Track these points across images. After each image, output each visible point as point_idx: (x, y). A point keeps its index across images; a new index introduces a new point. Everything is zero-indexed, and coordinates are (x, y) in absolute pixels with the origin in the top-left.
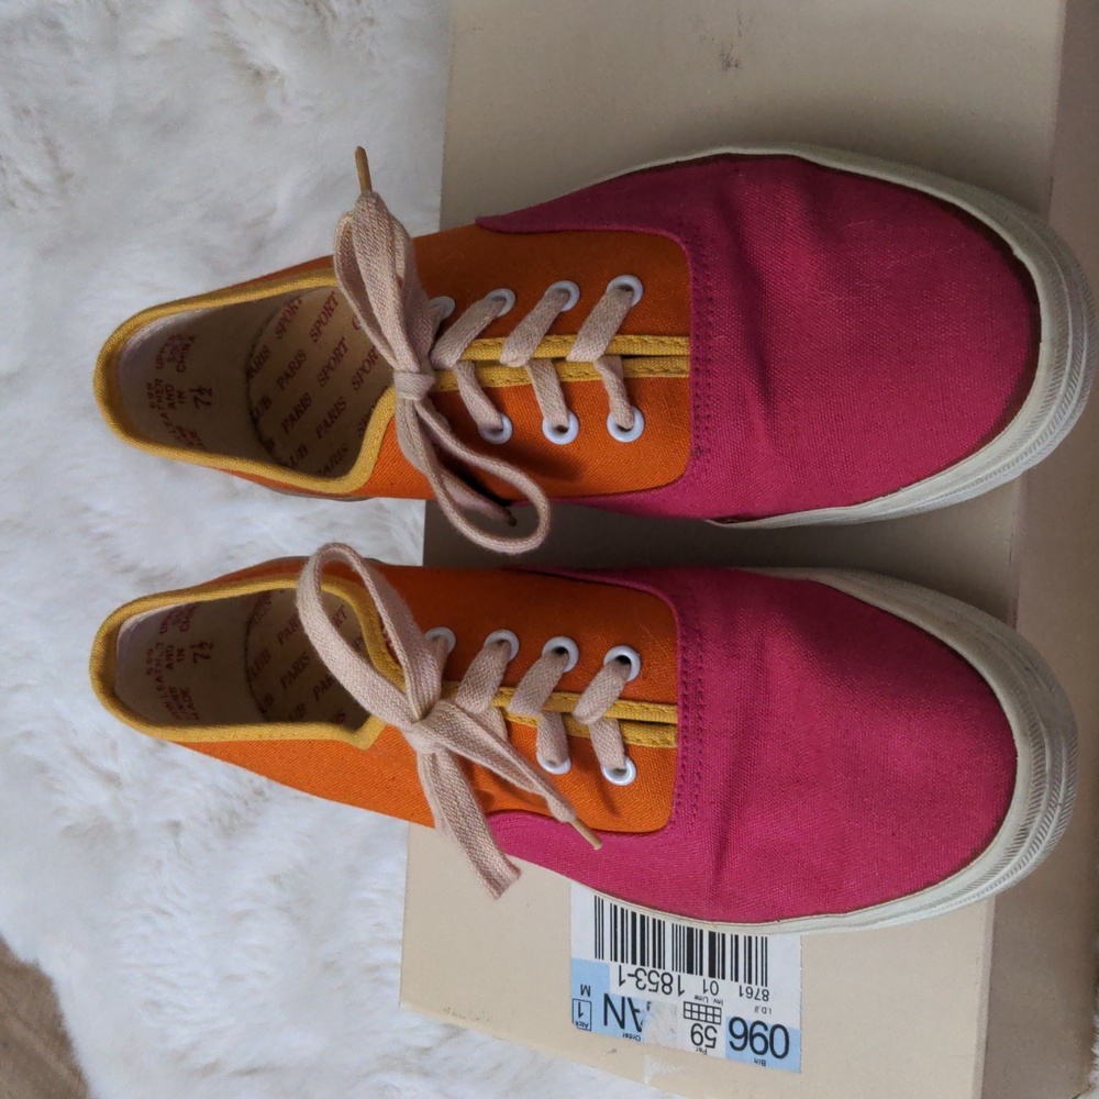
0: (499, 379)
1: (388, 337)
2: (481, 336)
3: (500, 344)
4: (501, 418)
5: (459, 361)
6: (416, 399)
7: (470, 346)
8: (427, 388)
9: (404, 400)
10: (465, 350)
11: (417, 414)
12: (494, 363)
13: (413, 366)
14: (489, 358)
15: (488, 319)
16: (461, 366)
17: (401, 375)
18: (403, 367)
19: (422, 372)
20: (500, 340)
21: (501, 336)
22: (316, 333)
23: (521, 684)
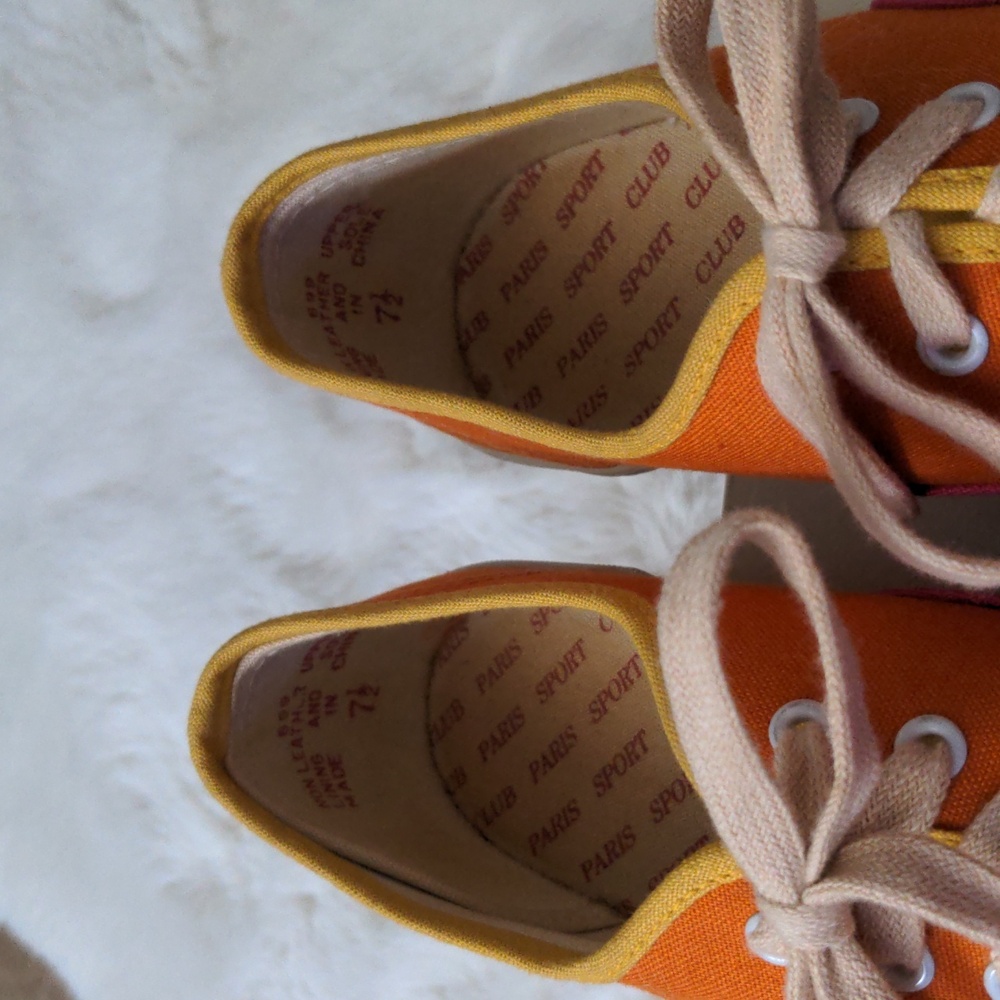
0: (970, 247)
1: (761, 160)
2: (941, 162)
3: (980, 178)
4: (971, 325)
5: (894, 212)
6: (809, 279)
7: (917, 183)
8: (832, 260)
9: (784, 281)
10: (909, 188)
11: (808, 309)
12: (964, 217)
13: (808, 214)
14: (955, 206)
15: (954, 132)
16: (898, 219)
17: (783, 232)
18: (787, 218)
19: (822, 227)
20: (980, 171)
21: (982, 164)
22: (566, 214)
23: (975, 827)
